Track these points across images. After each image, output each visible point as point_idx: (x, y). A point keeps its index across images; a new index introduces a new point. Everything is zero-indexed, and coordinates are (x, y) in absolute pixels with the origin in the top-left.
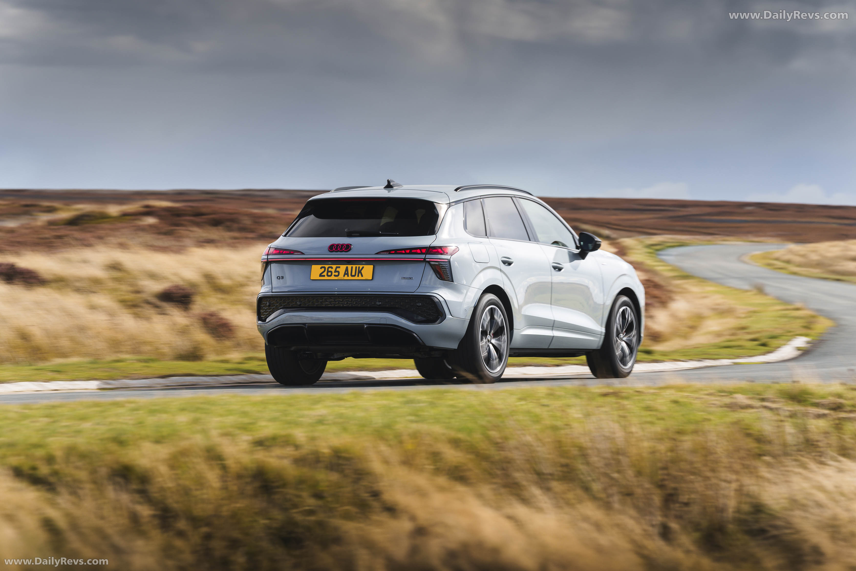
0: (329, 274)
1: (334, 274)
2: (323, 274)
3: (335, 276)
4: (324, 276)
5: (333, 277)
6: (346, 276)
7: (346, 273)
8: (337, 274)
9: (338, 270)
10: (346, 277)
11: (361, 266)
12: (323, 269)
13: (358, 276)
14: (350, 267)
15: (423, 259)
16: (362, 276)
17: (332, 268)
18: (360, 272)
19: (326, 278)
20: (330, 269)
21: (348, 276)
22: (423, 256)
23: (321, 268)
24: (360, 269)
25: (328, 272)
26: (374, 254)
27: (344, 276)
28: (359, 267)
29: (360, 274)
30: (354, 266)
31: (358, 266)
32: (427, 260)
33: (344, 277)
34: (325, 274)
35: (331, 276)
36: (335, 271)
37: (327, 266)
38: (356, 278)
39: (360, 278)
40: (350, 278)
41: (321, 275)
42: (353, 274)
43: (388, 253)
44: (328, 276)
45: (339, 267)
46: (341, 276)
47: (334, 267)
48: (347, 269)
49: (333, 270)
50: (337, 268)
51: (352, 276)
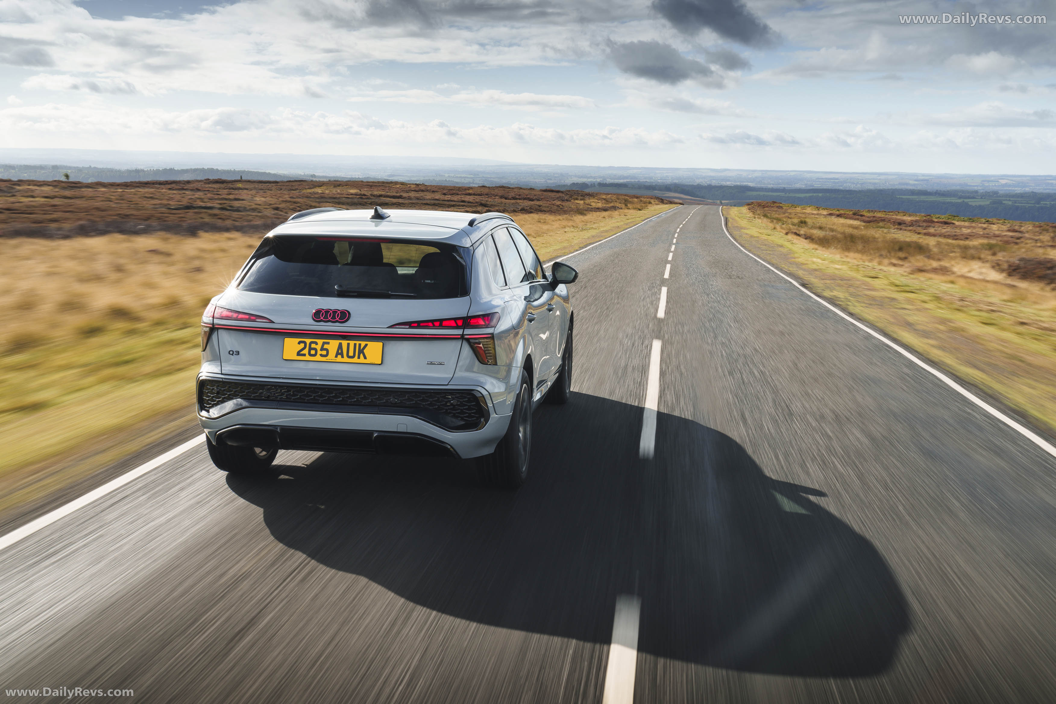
0: (313, 352)
1: (319, 352)
2: (302, 353)
3: (321, 355)
4: (304, 355)
5: (318, 358)
6: (339, 356)
7: (340, 352)
8: (324, 353)
9: (326, 346)
10: (339, 359)
11: (363, 344)
12: (302, 345)
13: (359, 358)
14: (344, 343)
15: (459, 336)
16: (365, 358)
17: (316, 343)
18: (361, 351)
19: (308, 358)
20: (313, 346)
21: (342, 357)
22: (459, 332)
23: (299, 343)
24: (362, 348)
25: (310, 349)
26: (386, 328)
27: (336, 356)
28: (360, 345)
29: (361, 355)
30: (352, 343)
31: (358, 343)
32: (466, 337)
33: (336, 358)
34: (306, 351)
35: (315, 355)
36: (322, 349)
37: (308, 341)
39: (362, 360)
40: (346, 359)
41: (299, 354)
42: (351, 354)
43: (407, 327)
44: (310, 354)
45: (328, 343)
46: (332, 356)
47: (320, 342)
48: (340, 346)
49: (318, 347)
50: (324, 343)
51: (349, 357)
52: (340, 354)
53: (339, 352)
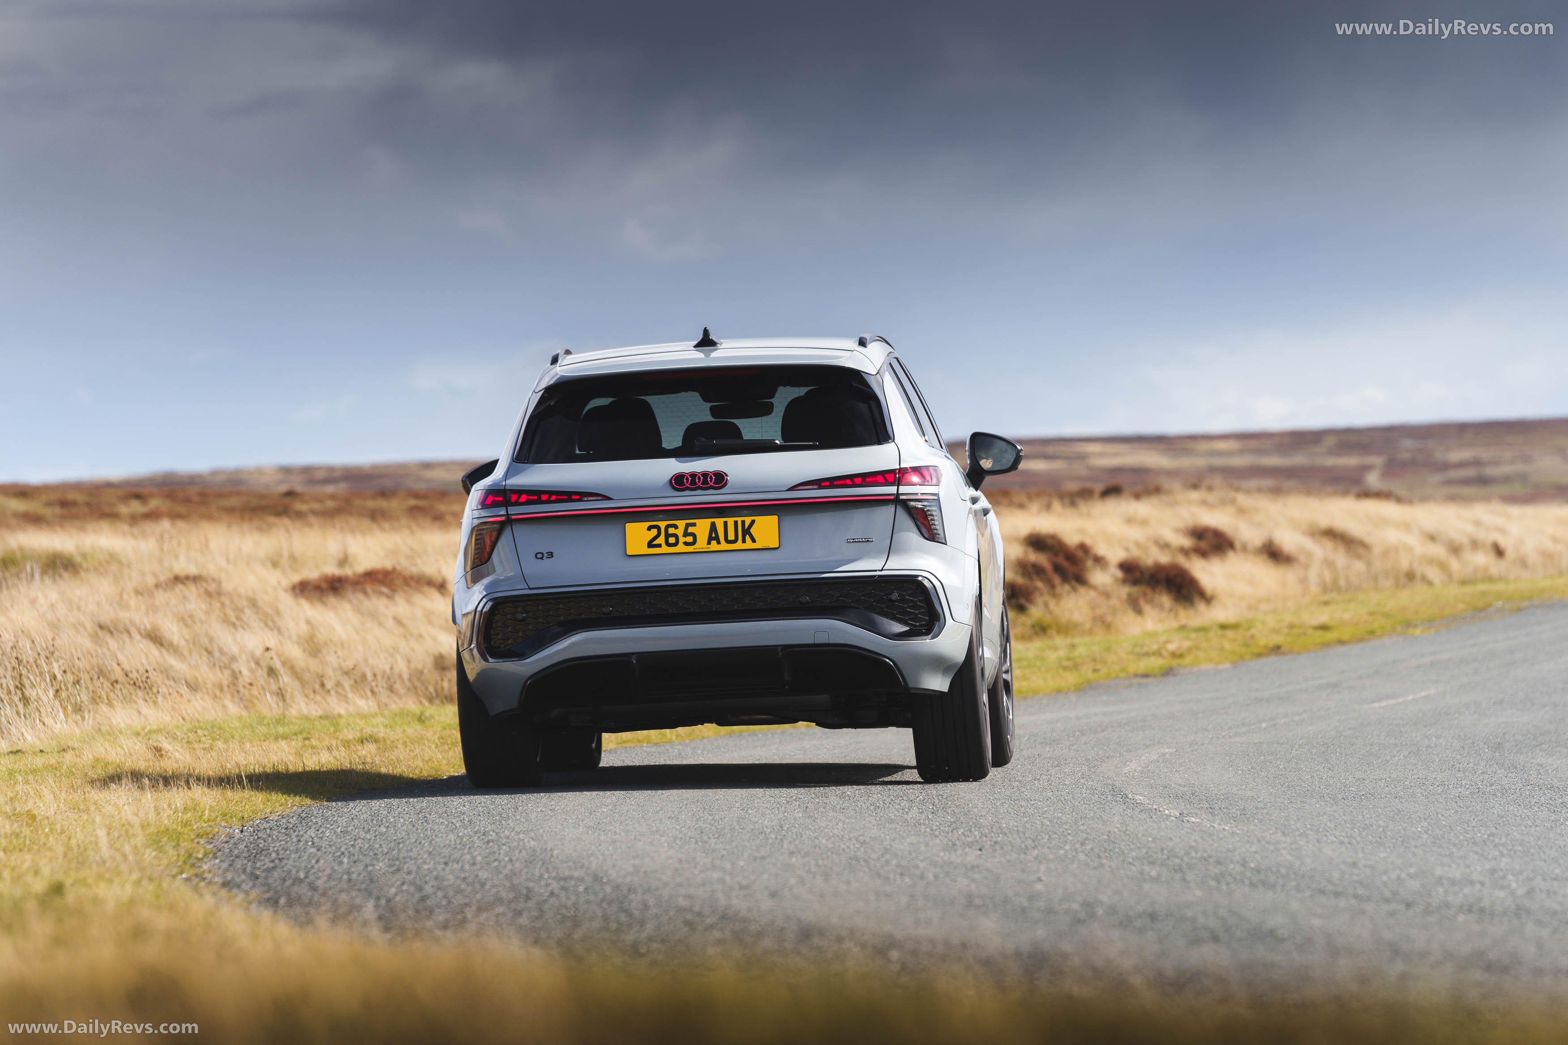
0: (672, 540)
1: (682, 540)
2: (655, 543)
3: (686, 544)
4: (659, 546)
5: (681, 548)
6: (714, 542)
7: (714, 535)
8: (690, 539)
9: (691, 529)
10: (714, 546)
11: (748, 520)
12: (654, 532)
13: (744, 541)
14: (719, 522)
15: (892, 497)
16: (754, 541)
17: (676, 527)
18: (747, 532)
19: (665, 549)
20: (671, 531)
21: (719, 543)
22: (892, 490)
23: (649, 528)
24: (746, 526)
25: (667, 536)
26: (787, 490)
27: (709, 543)
28: (743, 522)
29: (747, 537)
30: (731, 521)
31: (739, 519)
32: (902, 497)
33: (709, 546)
34: (661, 540)
35: (675, 544)
36: (686, 534)
37: (662, 524)
38: (739, 545)
39: (749, 544)
40: (724, 546)
41: (650, 545)
42: (731, 537)
43: (815, 487)
44: (668, 544)
45: (694, 525)
46: (702, 543)
47: (681, 524)
48: (713, 527)
49: (680, 532)
50: (688, 526)
51: (728, 541)
52: (714, 539)
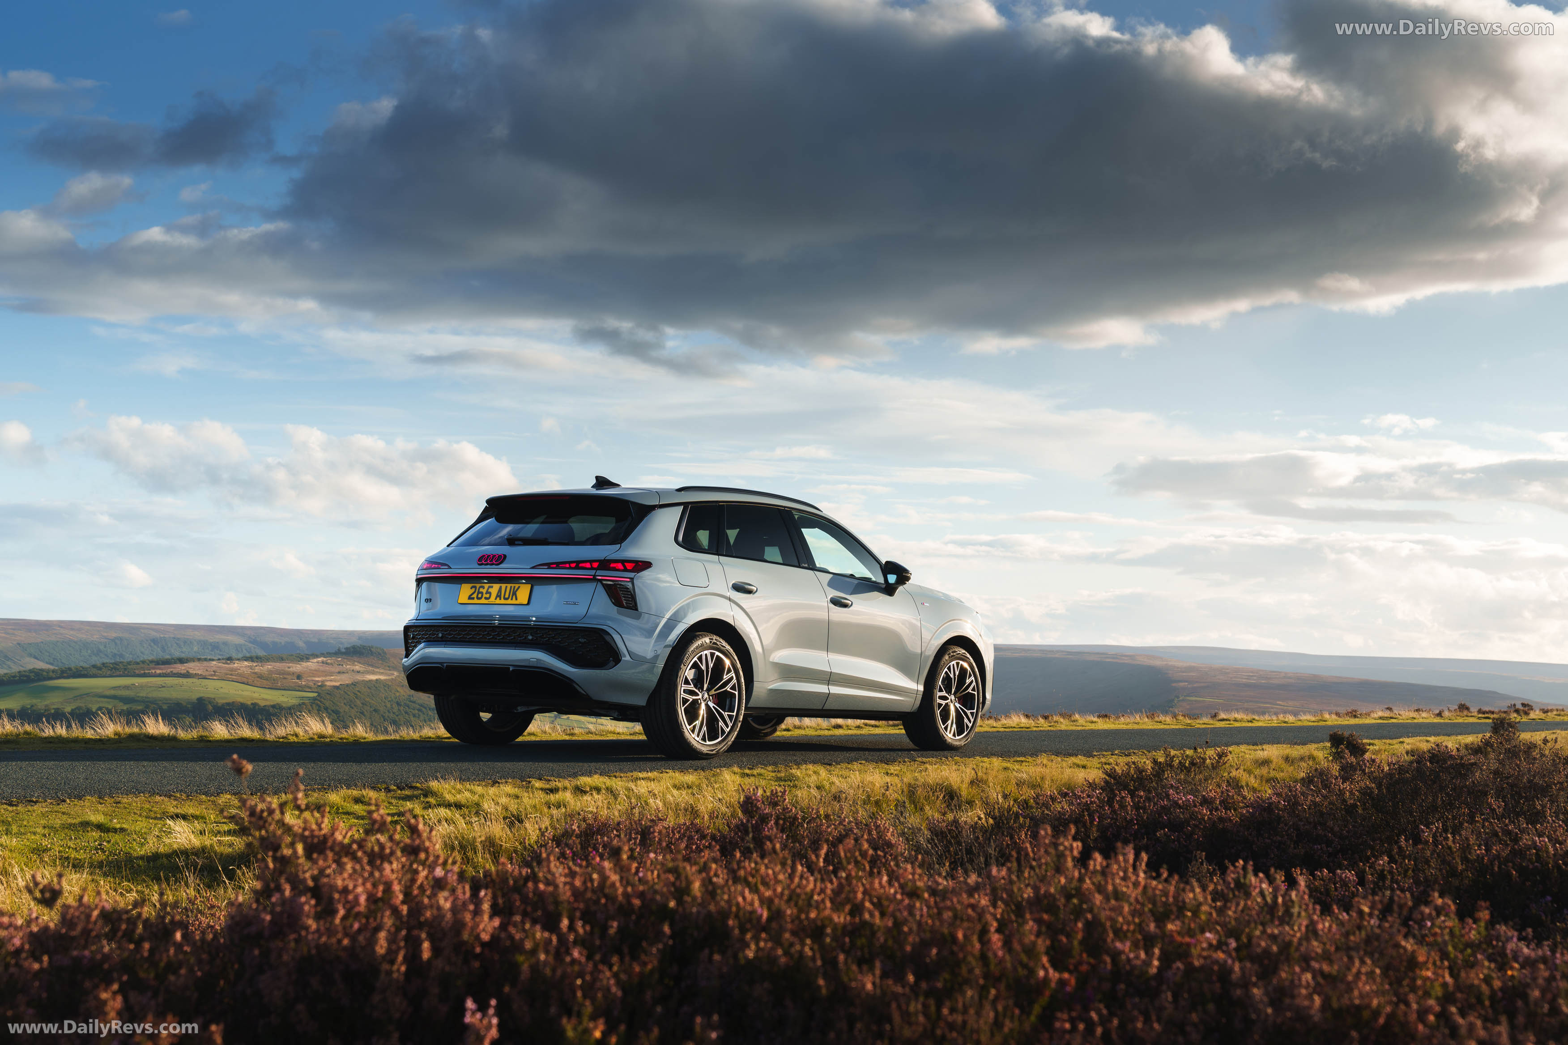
0: (480, 596)
1: (485, 595)
2: (472, 596)
3: (486, 598)
4: (473, 598)
5: (483, 601)
6: (498, 598)
7: (499, 594)
8: (488, 596)
9: (490, 590)
10: (498, 600)
11: (517, 586)
12: (473, 590)
13: (512, 599)
14: (504, 586)
15: (593, 578)
16: (517, 599)
17: (484, 587)
18: (515, 594)
19: (476, 601)
20: (481, 590)
21: (500, 599)
22: (592, 572)
23: (472, 588)
24: (515, 590)
25: (479, 593)
26: (531, 569)
28: (514, 587)
29: (514, 596)
30: (509, 586)
31: (513, 585)
32: (600, 579)
33: (496, 600)
34: (475, 596)
35: (480, 598)
36: (487, 592)
37: (478, 586)
38: (509, 601)
39: (514, 602)
40: (503, 601)
41: (470, 598)
42: (507, 596)
43: (548, 567)
44: (478, 598)
45: (492, 587)
46: (492, 599)
47: (487, 586)
48: (501, 588)
49: (484, 591)
50: (489, 587)
51: (505, 599)
53: (498, 596)
